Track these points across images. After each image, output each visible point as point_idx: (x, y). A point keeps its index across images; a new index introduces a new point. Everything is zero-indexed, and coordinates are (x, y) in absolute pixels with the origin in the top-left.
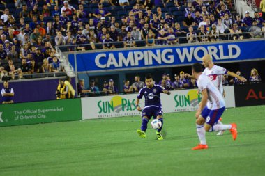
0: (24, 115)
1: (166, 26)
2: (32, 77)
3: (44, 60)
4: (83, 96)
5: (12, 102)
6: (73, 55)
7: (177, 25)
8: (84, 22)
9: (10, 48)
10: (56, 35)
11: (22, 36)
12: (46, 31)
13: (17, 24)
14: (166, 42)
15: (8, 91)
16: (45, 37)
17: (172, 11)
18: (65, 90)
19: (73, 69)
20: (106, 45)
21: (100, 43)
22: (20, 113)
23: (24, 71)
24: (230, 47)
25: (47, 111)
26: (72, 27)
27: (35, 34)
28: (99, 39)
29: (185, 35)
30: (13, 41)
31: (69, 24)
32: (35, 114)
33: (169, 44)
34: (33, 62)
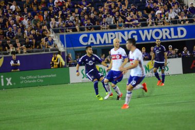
0: (27, 80)
1: (132, 13)
2: (33, 52)
3: (42, 39)
4: (71, 65)
5: (19, 70)
6: (63, 36)
7: (140, 13)
8: (71, 11)
9: (17, 30)
10: (51, 20)
11: (25, 22)
12: (44, 18)
13: (22, 13)
14: (131, 26)
15: (15, 62)
16: (42, 22)
17: (136, 3)
18: (57, 61)
19: (63, 46)
20: (87, 28)
21: (83, 26)
22: (25, 78)
23: (27, 47)
24: (179, 29)
25: (44, 76)
26: (62, 15)
27: (35, 20)
28: (82, 24)
29: (146, 20)
30: (19, 25)
31: (60, 13)
32: (35, 79)
33: (134, 27)
34: (34, 41)
